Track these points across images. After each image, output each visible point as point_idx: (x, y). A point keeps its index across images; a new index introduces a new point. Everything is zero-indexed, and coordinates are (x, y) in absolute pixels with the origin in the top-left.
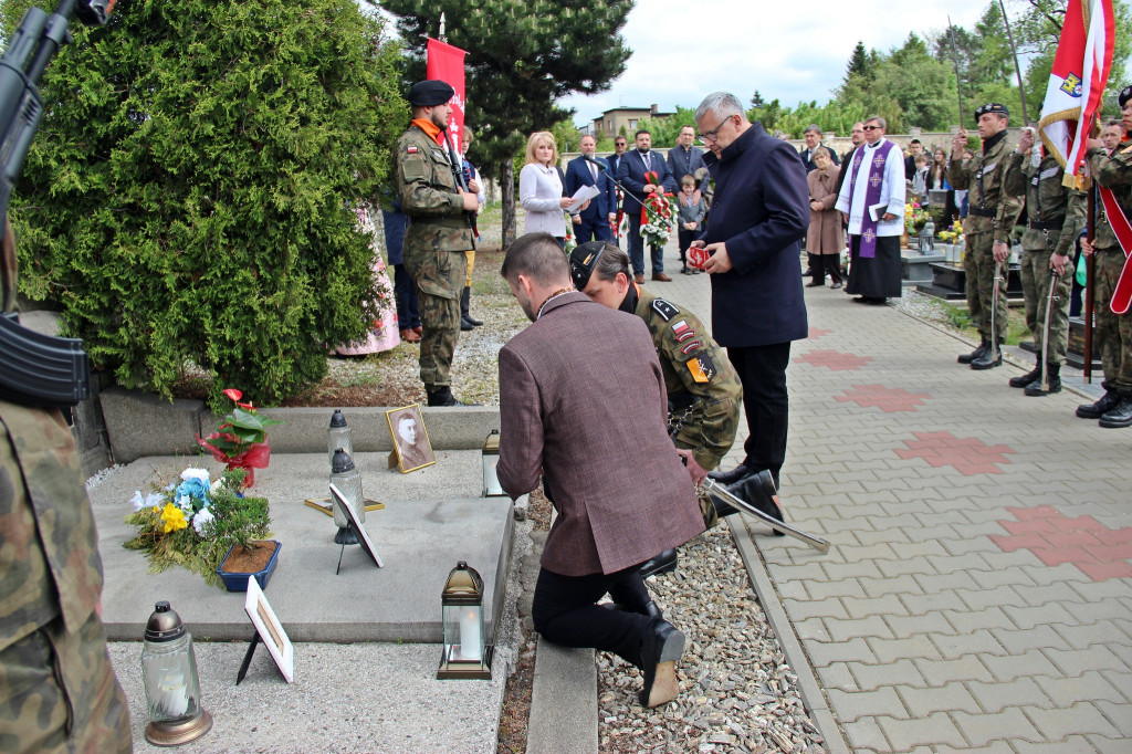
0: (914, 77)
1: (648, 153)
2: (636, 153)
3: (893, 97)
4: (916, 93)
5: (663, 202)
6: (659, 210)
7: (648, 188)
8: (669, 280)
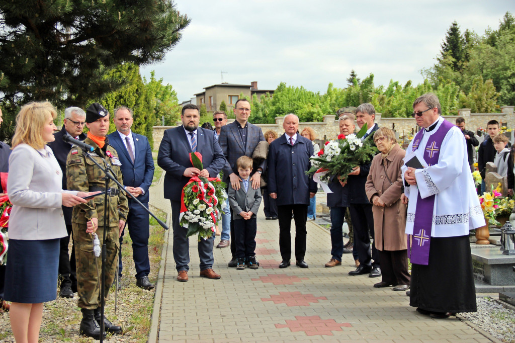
0: (507, 57)
1: (196, 132)
2: (180, 131)
3: (485, 77)
4: (509, 73)
5: (207, 187)
6: (201, 197)
7: (188, 172)
8: (217, 278)
